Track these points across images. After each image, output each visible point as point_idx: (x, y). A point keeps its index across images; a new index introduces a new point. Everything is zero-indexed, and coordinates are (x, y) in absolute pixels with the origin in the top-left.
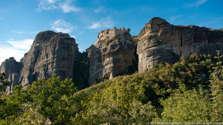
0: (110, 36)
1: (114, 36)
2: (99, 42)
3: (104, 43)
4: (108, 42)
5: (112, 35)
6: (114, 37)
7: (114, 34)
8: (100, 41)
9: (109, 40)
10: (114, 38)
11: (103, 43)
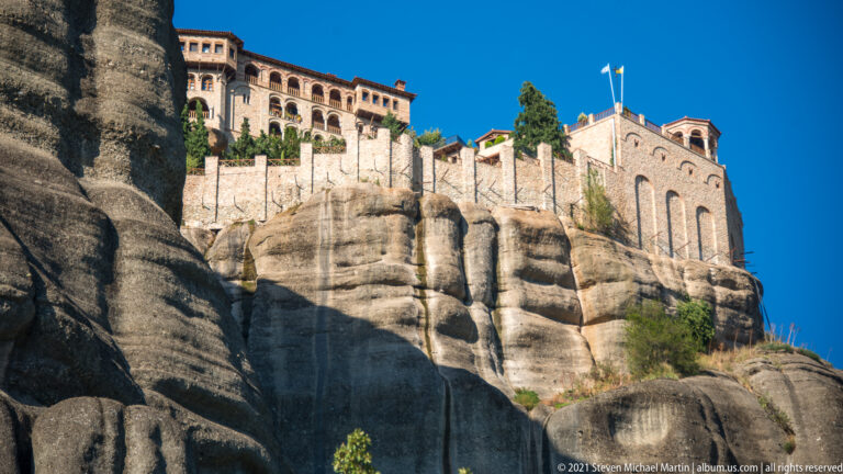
2: (413, 210)
3: (540, 292)
5: (685, 238)
8: (455, 217)
11: (523, 274)
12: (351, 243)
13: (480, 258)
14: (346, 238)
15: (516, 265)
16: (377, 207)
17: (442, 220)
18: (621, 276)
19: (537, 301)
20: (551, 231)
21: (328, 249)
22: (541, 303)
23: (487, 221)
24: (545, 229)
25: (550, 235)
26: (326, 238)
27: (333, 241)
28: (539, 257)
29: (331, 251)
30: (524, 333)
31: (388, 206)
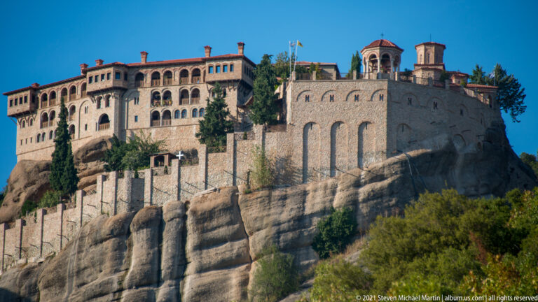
0: (318, 159)
1: (375, 162)
2: (121, 232)
3: (214, 254)
4: (292, 247)
5: (347, 155)
6: (377, 177)
7: (377, 138)
8: (155, 223)
9: (300, 221)
10: (375, 196)
11: (201, 246)
12: (85, 268)
13: (169, 248)
14: (82, 266)
15: (194, 243)
16: (98, 238)
17: (141, 231)
18: (264, 226)
19: (210, 263)
20: (220, 207)
21: (73, 277)
22: (213, 263)
23: (175, 218)
24: (215, 208)
25: (220, 210)
26: (71, 269)
27: (75, 270)
28: (214, 229)
29: (75, 278)
30: (194, 294)
31: (104, 236)
